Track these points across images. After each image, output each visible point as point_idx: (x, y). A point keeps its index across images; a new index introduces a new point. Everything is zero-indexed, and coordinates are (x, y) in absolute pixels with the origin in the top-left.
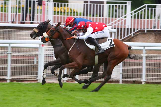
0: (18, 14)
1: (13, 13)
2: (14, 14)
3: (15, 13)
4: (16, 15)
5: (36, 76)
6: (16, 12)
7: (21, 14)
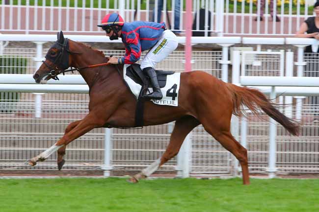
0: (139, 11)
1: (128, 10)
2: (130, 13)
3: (133, 11)
4: (136, 13)
5: (174, 162)
6: (136, 8)
7: (147, 11)
